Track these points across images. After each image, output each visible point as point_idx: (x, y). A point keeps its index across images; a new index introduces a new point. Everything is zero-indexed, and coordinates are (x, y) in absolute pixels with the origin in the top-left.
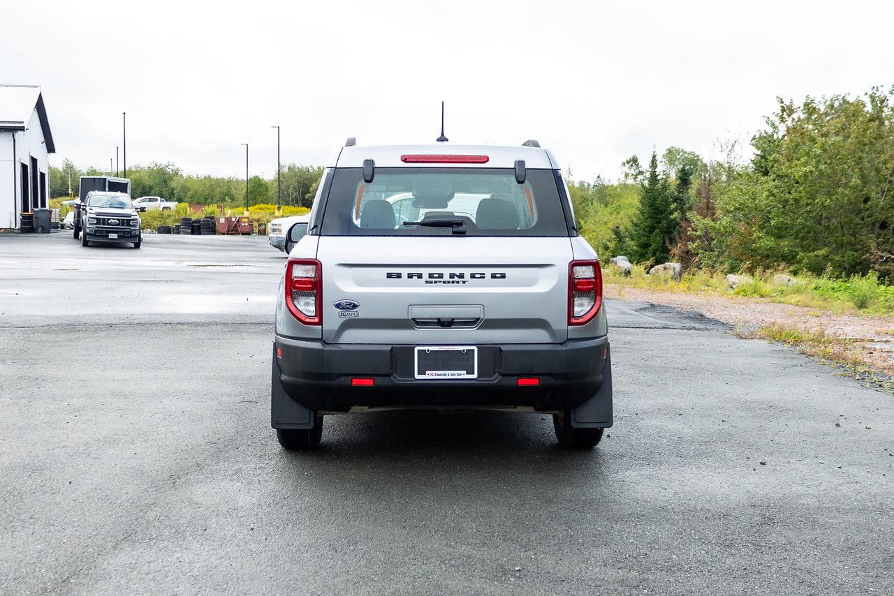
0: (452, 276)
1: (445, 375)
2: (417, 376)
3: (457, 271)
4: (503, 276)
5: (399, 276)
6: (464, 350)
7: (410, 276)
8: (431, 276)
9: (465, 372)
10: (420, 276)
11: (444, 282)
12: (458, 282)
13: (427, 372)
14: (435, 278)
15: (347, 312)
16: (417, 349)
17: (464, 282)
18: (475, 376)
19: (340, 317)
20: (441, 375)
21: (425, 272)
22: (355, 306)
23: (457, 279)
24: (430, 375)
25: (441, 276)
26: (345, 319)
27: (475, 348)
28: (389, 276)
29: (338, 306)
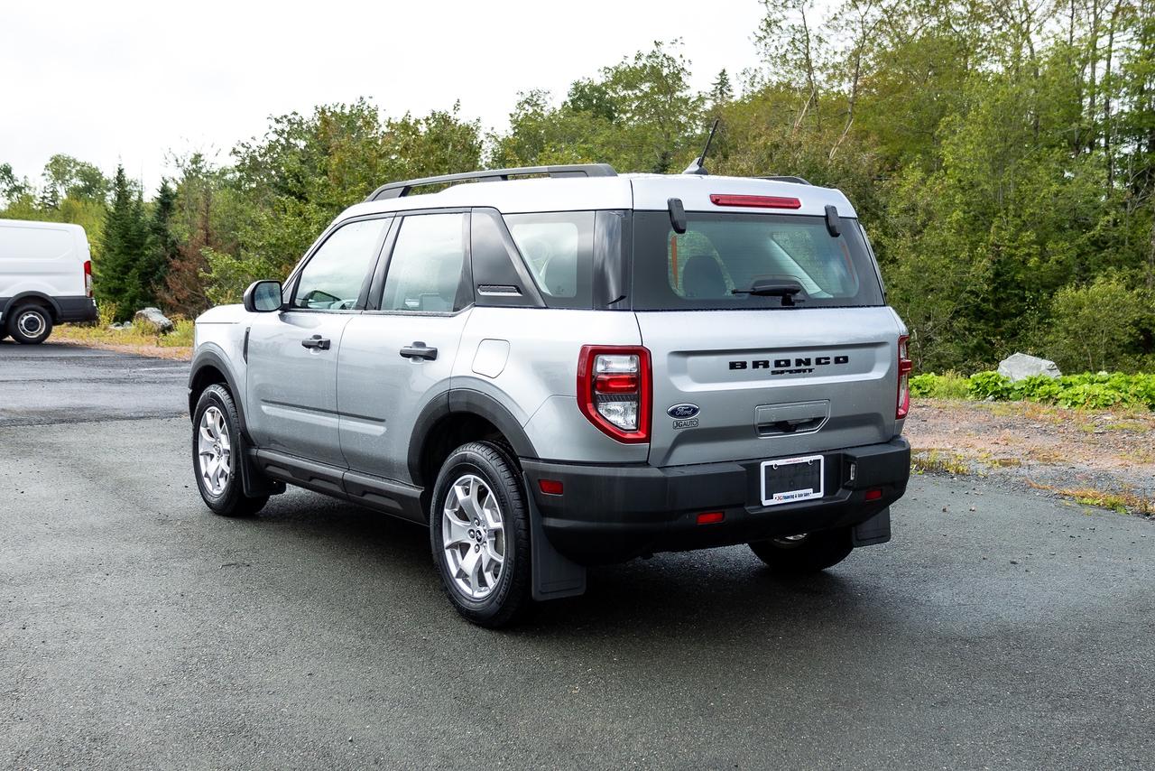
0: (799, 362)
1: (792, 497)
2: (765, 503)
3: (803, 355)
4: (846, 359)
5: (744, 365)
6: (811, 462)
7: (756, 365)
8: (778, 363)
9: (811, 490)
10: (766, 364)
11: (791, 372)
12: (804, 371)
13: (775, 495)
14: (782, 368)
15: (683, 420)
16: (763, 465)
17: (810, 370)
18: (820, 495)
19: (675, 428)
20: (788, 497)
21: (772, 358)
22: (695, 411)
23: (803, 367)
24: (779, 499)
25: (788, 363)
26: (681, 430)
27: (821, 457)
28: (733, 366)
29: (673, 413)
